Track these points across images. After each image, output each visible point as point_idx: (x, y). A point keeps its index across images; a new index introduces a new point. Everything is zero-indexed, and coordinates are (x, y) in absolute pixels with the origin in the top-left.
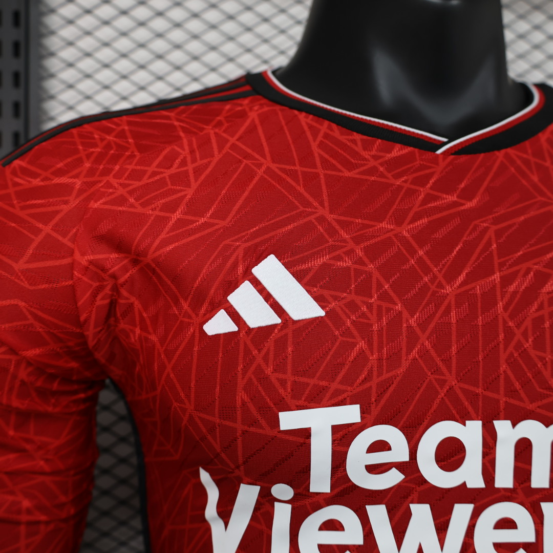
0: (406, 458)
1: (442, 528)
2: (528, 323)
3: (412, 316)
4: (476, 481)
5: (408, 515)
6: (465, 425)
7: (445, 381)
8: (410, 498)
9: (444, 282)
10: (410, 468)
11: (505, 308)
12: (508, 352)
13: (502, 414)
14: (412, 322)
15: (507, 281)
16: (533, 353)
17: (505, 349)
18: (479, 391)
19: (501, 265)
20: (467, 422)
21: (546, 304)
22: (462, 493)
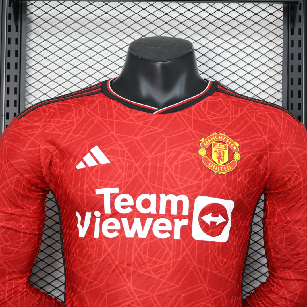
0: (132, 204)
1: (143, 225)
2: (173, 166)
3: (137, 163)
4: (154, 212)
5: (133, 221)
6: (151, 195)
7: (145, 182)
8: (134, 216)
9: (148, 154)
10: (134, 207)
11: (167, 162)
12: (166, 174)
13: (162, 193)
14: (137, 165)
15: (168, 153)
16: (174, 175)
17: (165, 173)
18: (156, 186)
19: (167, 149)
20: (152, 194)
21: (180, 160)
22: (149, 215)
